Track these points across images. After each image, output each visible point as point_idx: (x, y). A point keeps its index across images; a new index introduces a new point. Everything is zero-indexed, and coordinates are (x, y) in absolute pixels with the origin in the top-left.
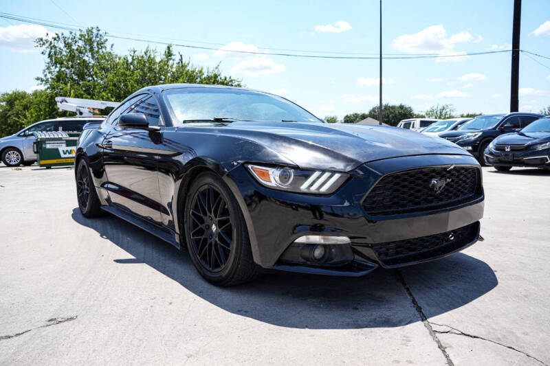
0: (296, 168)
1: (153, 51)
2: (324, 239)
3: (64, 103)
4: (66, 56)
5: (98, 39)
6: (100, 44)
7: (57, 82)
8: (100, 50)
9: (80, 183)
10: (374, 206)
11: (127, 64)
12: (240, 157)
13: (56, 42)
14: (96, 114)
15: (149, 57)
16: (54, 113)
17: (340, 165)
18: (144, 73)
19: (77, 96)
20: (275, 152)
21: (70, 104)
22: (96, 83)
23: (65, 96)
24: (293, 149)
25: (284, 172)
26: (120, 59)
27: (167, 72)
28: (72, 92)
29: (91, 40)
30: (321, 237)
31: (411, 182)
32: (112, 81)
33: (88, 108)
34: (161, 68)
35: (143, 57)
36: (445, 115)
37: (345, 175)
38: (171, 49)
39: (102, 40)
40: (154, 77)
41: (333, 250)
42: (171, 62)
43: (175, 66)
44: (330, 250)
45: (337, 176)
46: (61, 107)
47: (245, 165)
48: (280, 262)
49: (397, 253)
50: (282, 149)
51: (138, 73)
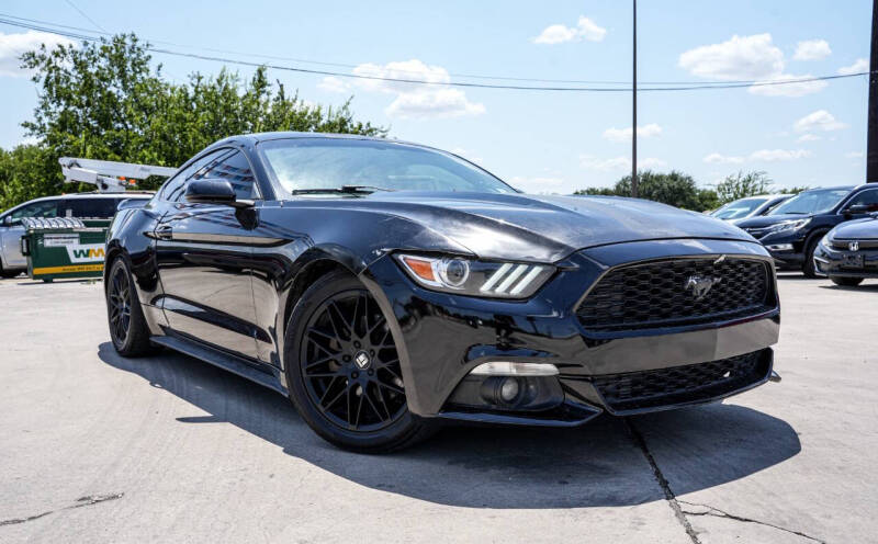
0: (473, 258)
1: (232, 77)
2: (517, 368)
3: (75, 168)
4: (78, 85)
5: (134, 56)
6: (139, 65)
7: (61, 131)
8: (138, 75)
9: (115, 299)
10: (596, 317)
11: (187, 101)
12: (386, 243)
13: (58, 59)
14: (132, 188)
15: (226, 88)
16: (56, 186)
17: (542, 254)
18: (215, 116)
19: (96, 156)
20: (440, 234)
21: (86, 170)
22: (131, 134)
23: (76, 156)
24: (469, 229)
25: (453, 264)
26: (172, 91)
27: (258, 115)
28: (89, 148)
29: (123, 57)
30: (512, 364)
31: (654, 281)
32: (159, 129)
33: (118, 178)
34: (246, 108)
35: (214, 88)
36: (753, 191)
37: (549, 268)
38: (264, 73)
39: (142, 57)
40: (235, 123)
41: (532, 387)
42: (263, 98)
43: (270, 105)
44: (527, 386)
45: (536, 270)
46: (69, 175)
47: (395, 256)
48: (448, 406)
49: (635, 394)
50: (452, 229)
51: (205, 118)
